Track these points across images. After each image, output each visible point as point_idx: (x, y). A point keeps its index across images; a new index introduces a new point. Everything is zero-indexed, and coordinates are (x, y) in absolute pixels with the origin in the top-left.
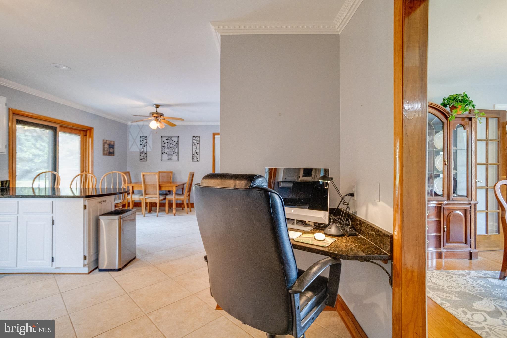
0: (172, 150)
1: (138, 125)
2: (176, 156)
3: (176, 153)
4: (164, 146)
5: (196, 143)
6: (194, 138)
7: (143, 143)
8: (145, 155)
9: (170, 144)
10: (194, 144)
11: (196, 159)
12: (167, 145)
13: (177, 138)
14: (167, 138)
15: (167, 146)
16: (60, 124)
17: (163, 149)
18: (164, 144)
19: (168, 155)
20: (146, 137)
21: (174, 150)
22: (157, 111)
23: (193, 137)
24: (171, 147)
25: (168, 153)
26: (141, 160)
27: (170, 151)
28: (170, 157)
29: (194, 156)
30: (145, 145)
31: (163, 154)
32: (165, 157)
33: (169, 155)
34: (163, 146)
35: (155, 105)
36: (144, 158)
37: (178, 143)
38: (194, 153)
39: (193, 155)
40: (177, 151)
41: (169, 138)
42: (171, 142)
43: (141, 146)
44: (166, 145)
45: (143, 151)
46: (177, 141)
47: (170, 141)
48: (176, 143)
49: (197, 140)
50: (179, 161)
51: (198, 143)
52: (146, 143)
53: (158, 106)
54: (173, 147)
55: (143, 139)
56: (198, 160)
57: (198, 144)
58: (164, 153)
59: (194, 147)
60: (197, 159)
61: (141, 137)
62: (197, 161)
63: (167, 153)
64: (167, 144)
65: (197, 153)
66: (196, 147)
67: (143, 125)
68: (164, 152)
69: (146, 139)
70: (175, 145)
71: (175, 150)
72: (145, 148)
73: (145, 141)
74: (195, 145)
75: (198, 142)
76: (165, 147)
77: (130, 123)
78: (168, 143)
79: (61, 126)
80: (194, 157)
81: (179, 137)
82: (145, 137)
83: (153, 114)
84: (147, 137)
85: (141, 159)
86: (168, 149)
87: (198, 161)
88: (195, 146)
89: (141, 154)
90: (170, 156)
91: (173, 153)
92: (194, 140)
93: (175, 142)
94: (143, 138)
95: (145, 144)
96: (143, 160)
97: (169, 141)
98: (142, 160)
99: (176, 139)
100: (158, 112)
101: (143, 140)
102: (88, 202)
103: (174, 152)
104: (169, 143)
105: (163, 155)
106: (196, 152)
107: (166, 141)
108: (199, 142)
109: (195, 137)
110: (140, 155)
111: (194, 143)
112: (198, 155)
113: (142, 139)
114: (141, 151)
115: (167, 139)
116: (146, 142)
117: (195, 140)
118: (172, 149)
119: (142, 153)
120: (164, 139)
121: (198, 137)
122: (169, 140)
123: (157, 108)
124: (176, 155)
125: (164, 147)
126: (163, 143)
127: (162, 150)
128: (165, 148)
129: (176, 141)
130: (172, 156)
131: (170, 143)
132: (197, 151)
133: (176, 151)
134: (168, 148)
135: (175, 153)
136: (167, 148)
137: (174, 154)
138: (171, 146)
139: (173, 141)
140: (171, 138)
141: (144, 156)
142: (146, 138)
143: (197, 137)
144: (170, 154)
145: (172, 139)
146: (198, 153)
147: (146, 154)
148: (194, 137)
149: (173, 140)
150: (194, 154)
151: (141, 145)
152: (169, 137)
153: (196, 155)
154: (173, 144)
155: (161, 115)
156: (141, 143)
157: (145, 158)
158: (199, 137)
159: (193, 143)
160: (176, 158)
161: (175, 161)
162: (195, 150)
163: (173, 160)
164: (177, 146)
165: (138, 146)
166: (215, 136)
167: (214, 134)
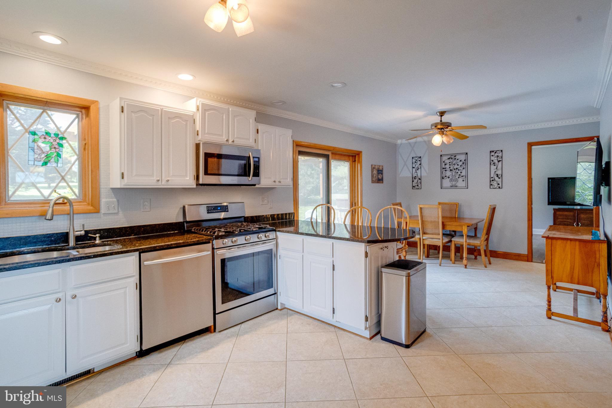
0: (457, 173)
1: (409, 143)
2: (463, 181)
3: (463, 177)
4: (445, 168)
5: (496, 161)
6: (493, 154)
7: (417, 166)
8: (419, 181)
9: (454, 164)
10: (492, 163)
11: (496, 185)
12: (449, 166)
13: (465, 155)
14: (449, 157)
15: (450, 167)
16: (331, 151)
17: (444, 172)
18: (445, 165)
19: (451, 181)
20: (419, 158)
21: (459, 173)
22: (441, 121)
23: (491, 152)
24: (454, 169)
25: (451, 177)
26: (413, 188)
27: (454, 174)
28: (454, 183)
29: (493, 180)
30: (418, 168)
31: (443, 178)
32: (447, 183)
33: (453, 180)
34: (443, 168)
35: (439, 112)
36: (418, 185)
38: (492, 176)
39: (492, 179)
40: (465, 175)
41: (453, 157)
42: (456, 161)
43: (414, 170)
44: (448, 166)
45: (416, 176)
46: (465, 160)
47: (454, 160)
48: (463, 163)
49: (498, 156)
50: (468, 188)
51: (500, 161)
52: (420, 165)
53: (442, 114)
54: (460, 168)
55: (416, 160)
56: (500, 186)
57: (499, 161)
58: (446, 178)
59: (493, 167)
60: (499, 184)
61: (413, 158)
62: (498, 187)
63: (449, 178)
64: (450, 165)
65: (497, 176)
67: (416, 143)
68: (446, 176)
69: (419, 161)
70: (461, 166)
71: (461, 172)
72: (419, 172)
73: (419, 163)
74: (494, 163)
75: (499, 160)
77: (399, 142)
78: (451, 164)
79: (332, 154)
80: (493, 181)
81: (467, 154)
82: (418, 158)
83: (436, 125)
85: (414, 187)
86: (451, 172)
87: (499, 187)
88: (495, 165)
89: (413, 180)
90: (453, 181)
91: (459, 177)
92: (493, 156)
93: (461, 161)
94: (416, 159)
95: (419, 166)
96: (417, 187)
98: (415, 188)
99: (463, 158)
100: (443, 121)
101: (415, 162)
102: (369, 248)
103: (460, 175)
104: (452, 163)
105: (443, 180)
106: (497, 174)
107: (448, 161)
108: (501, 160)
109: (495, 152)
110: (413, 181)
111: (492, 161)
112: (499, 178)
113: (414, 161)
114: (414, 176)
115: (448, 159)
116: (420, 164)
117: (494, 157)
118: (457, 171)
120: (445, 158)
121: (500, 151)
122: (452, 159)
123: (441, 116)
124: (463, 179)
125: (444, 169)
126: (443, 164)
127: (442, 173)
128: (446, 171)
129: (463, 161)
130: (457, 181)
132: (499, 172)
133: (462, 174)
134: (451, 170)
135: (462, 176)
136: (449, 170)
137: (460, 179)
138: (456, 167)
139: (459, 161)
140: (455, 156)
141: (417, 183)
142: (420, 159)
143: (497, 152)
144: (454, 178)
145: (457, 157)
146: (500, 176)
147: (419, 179)
148: (493, 152)
149: (458, 159)
150: (492, 178)
151: (414, 168)
152: (452, 155)
153: (497, 179)
154: (458, 165)
155: (448, 125)
156: (414, 166)
157: (420, 185)
158: (502, 151)
159: (491, 161)
160: (463, 184)
161: (461, 188)
162: (495, 172)
163: (459, 186)
164: (464, 167)
165: (409, 170)
166: (532, 147)
167: (531, 144)
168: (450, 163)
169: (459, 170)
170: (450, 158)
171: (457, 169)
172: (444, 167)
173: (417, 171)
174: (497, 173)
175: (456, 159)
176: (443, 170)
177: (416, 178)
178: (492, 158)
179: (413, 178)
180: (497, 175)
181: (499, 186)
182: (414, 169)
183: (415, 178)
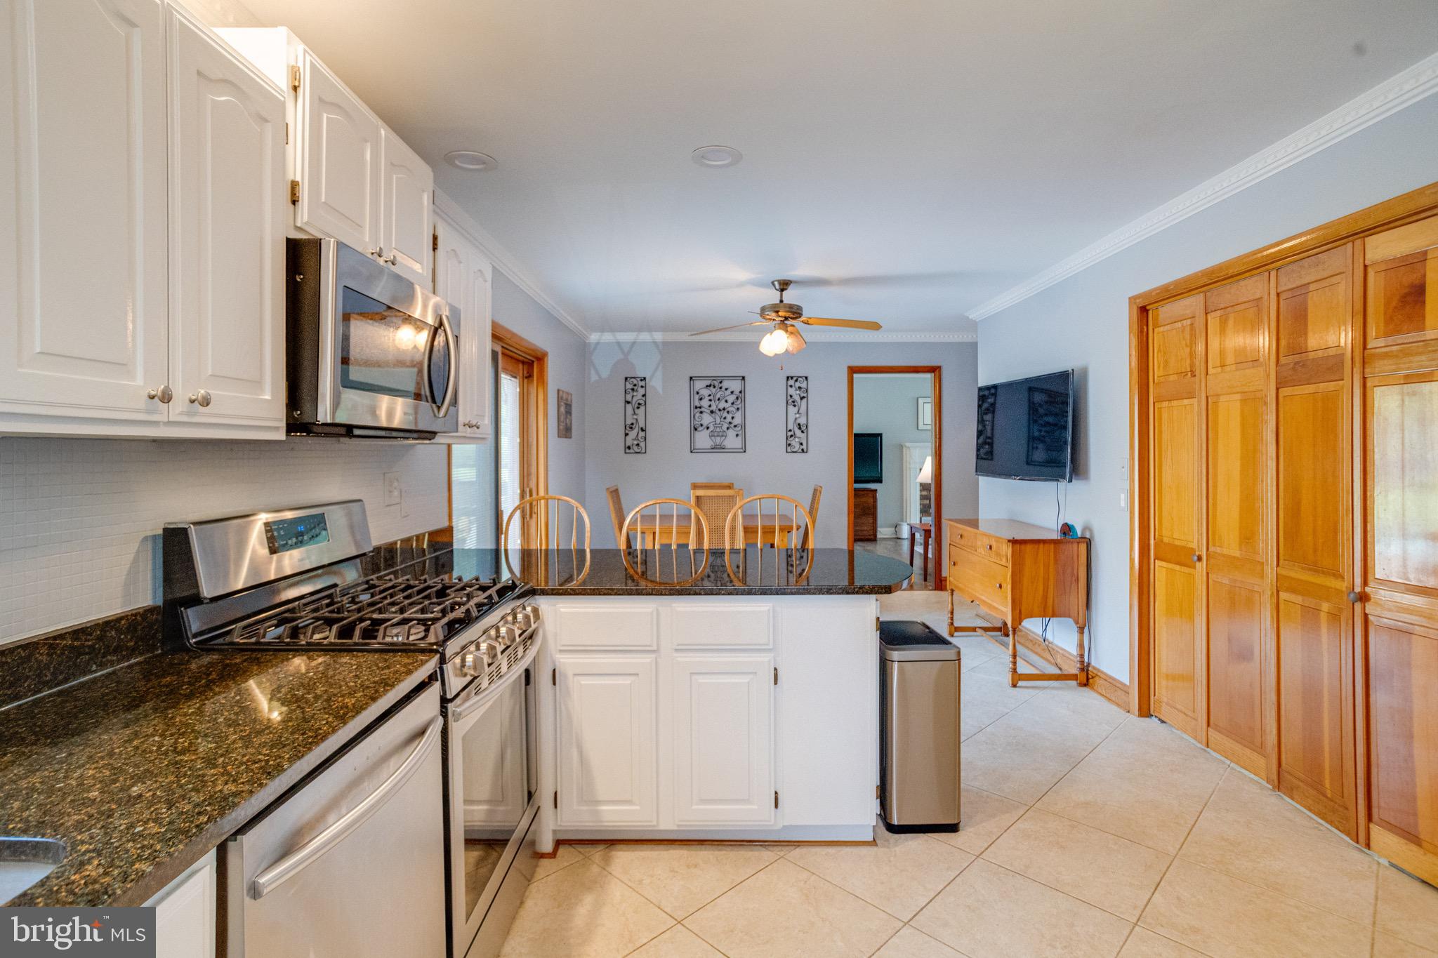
0: (725, 418)
1: (618, 344)
2: (737, 435)
3: (736, 428)
4: (700, 408)
5: (797, 398)
6: (791, 382)
7: (635, 399)
8: (641, 434)
9: (719, 399)
11: (797, 447)
12: (709, 403)
13: (740, 381)
14: (708, 383)
15: (710, 406)
17: (698, 415)
18: (701, 399)
19: (712, 435)
20: (641, 380)
21: (729, 419)
23: (788, 378)
24: (720, 410)
25: (711, 429)
26: (627, 451)
27: (718, 420)
28: (718, 439)
29: (791, 436)
30: (639, 404)
31: (696, 429)
32: (703, 439)
33: (716, 434)
34: (696, 408)
36: (638, 445)
37: (741, 396)
38: (790, 427)
39: (790, 434)
40: (740, 422)
41: (715, 383)
42: (722, 393)
43: (629, 407)
44: (705, 403)
45: (634, 422)
46: (740, 392)
47: (719, 390)
48: (737, 398)
49: (800, 388)
50: (745, 452)
51: (804, 397)
52: (644, 398)
54: (730, 409)
55: (635, 385)
56: (804, 447)
57: (802, 398)
58: (700, 428)
59: (792, 410)
60: (801, 444)
61: (626, 379)
62: (800, 450)
63: (708, 428)
64: (710, 400)
65: (800, 428)
66: (796, 409)
67: (634, 343)
68: (701, 425)
69: (642, 387)
70: (733, 404)
71: (733, 418)
72: (641, 411)
73: (642, 391)
74: (793, 402)
75: (802, 395)
76: (702, 409)
77: (594, 337)
78: (712, 397)
80: (792, 438)
81: (744, 378)
82: (639, 379)
84: (647, 380)
85: (629, 448)
86: (713, 415)
87: (803, 450)
88: (795, 406)
89: (627, 432)
90: (718, 436)
91: (728, 428)
92: (791, 386)
93: (732, 392)
94: (635, 382)
95: (641, 400)
96: (636, 449)
97: (714, 390)
98: (631, 451)
99: (735, 386)
101: (633, 390)
103: (730, 423)
104: (715, 396)
105: (696, 432)
106: (799, 424)
107: (705, 392)
108: (805, 395)
109: (795, 379)
110: (626, 435)
111: (791, 396)
112: (803, 432)
113: (629, 386)
114: (629, 422)
115: (707, 386)
116: (644, 395)
117: (794, 388)
118: (725, 414)
119: (631, 428)
120: (699, 385)
121: (804, 378)
122: (714, 387)
124: (735, 433)
125: (699, 410)
126: (697, 397)
127: (693, 417)
128: (701, 412)
129: (737, 392)
130: (724, 435)
131: (718, 396)
132: (802, 421)
133: (736, 422)
134: (712, 412)
135: (735, 426)
136: (709, 412)
137: (730, 430)
138: (722, 405)
139: (728, 392)
140: (721, 383)
141: (636, 439)
142: (642, 383)
143: (800, 379)
144: (718, 430)
145: (725, 384)
146: (803, 428)
147: (642, 430)
148: (792, 378)
149: (726, 389)
150: (790, 431)
151: (628, 402)
152: (714, 378)
153: (798, 433)
154: (726, 401)
156: (629, 398)
157: (642, 444)
158: (806, 378)
159: (789, 397)
160: (737, 443)
161: (734, 451)
162: (796, 419)
163: (729, 447)
164: (740, 406)
165: (617, 408)
166: (855, 375)
167: (853, 370)
168: (710, 395)
169: (728, 412)
170: (710, 386)
171: (726, 411)
172: (698, 405)
173: (637, 411)
174: (798, 421)
175: (723, 389)
176: (696, 411)
177: (634, 426)
178: (791, 391)
179: (628, 428)
180: (799, 426)
181: (802, 447)
182: (630, 405)
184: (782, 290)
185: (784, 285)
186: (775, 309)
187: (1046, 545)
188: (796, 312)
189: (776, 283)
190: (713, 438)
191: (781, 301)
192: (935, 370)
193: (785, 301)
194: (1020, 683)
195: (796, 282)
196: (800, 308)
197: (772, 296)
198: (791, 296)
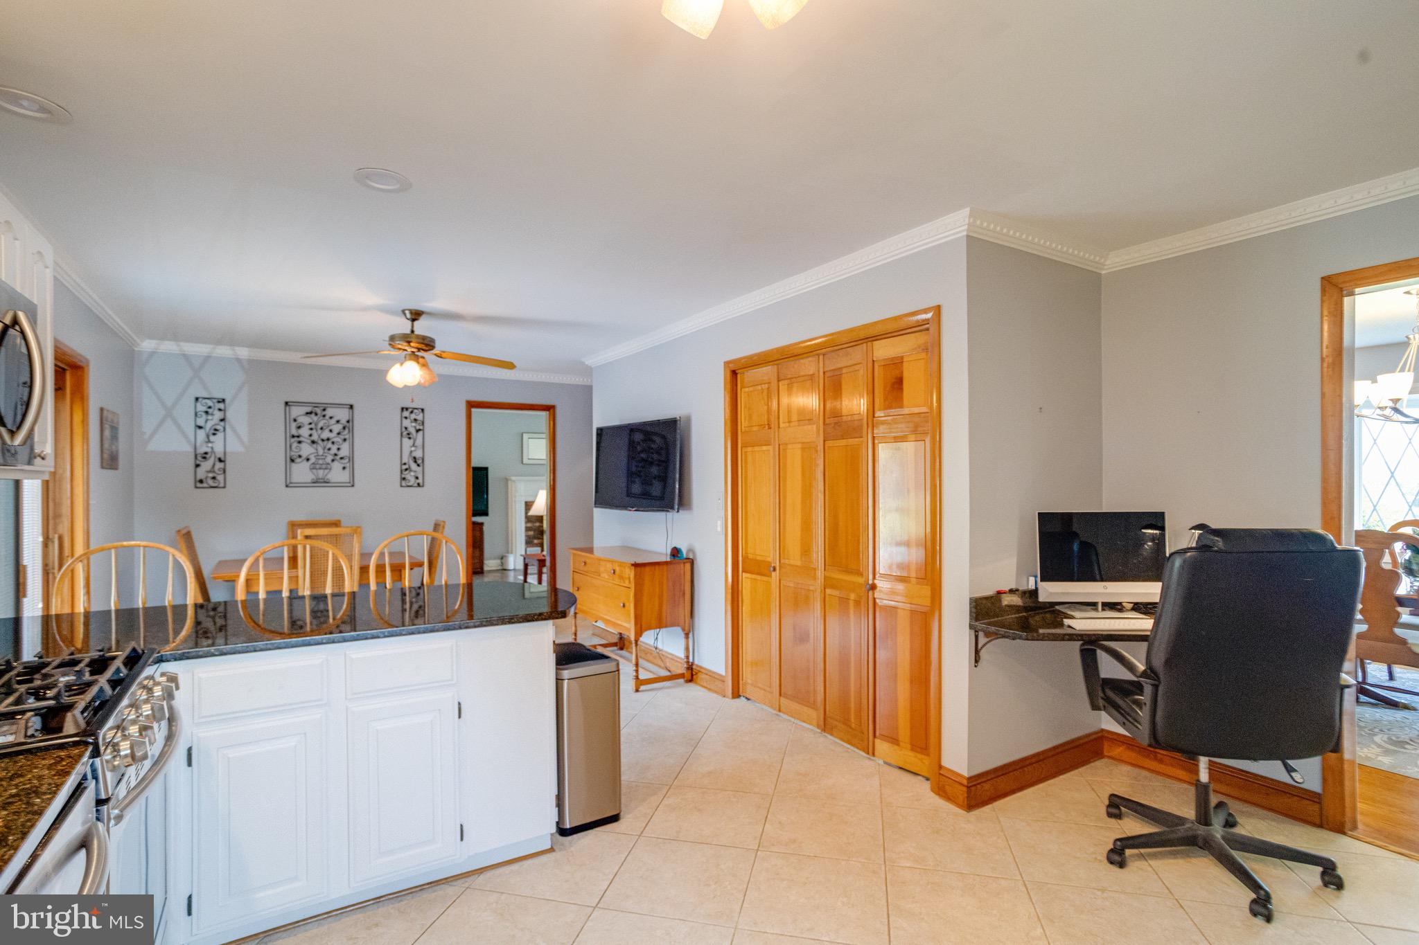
0: (329, 449)
1: (185, 356)
2: (344, 468)
3: (343, 461)
4: (298, 437)
5: (412, 431)
6: (406, 414)
7: (210, 423)
8: (219, 465)
9: (322, 428)
10: (406, 433)
11: (413, 481)
12: (310, 432)
13: (348, 410)
14: (309, 409)
15: (311, 435)
17: (295, 445)
18: (299, 427)
19: (314, 467)
20: (219, 402)
21: (334, 450)
23: (402, 409)
24: (323, 440)
25: (313, 460)
26: (199, 485)
27: (321, 452)
28: (321, 473)
29: (406, 470)
30: (216, 430)
31: (292, 461)
32: (302, 472)
33: (318, 466)
34: (293, 436)
36: (214, 478)
37: (348, 426)
38: (405, 461)
39: (404, 467)
40: (348, 455)
41: (317, 410)
42: (325, 421)
43: (201, 434)
44: (304, 432)
45: (209, 450)
46: (348, 422)
47: (322, 418)
48: (344, 428)
49: (415, 420)
50: (353, 486)
52: (222, 423)
54: (335, 440)
55: (210, 407)
56: (420, 481)
57: (418, 431)
58: (298, 460)
59: (407, 442)
60: (417, 478)
61: (197, 399)
62: (416, 485)
63: (308, 460)
64: (311, 429)
65: (415, 462)
66: (412, 441)
67: (207, 359)
68: (300, 456)
69: (220, 410)
70: (339, 434)
71: (339, 449)
72: (217, 439)
73: (218, 415)
74: (408, 434)
75: (418, 428)
76: (301, 439)
77: (147, 345)
78: (313, 426)
80: (407, 472)
81: (351, 407)
82: (215, 401)
84: (227, 401)
85: (201, 481)
86: (315, 445)
87: (418, 484)
88: (410, 438)
89: (198, 463)
90: (320, 469)
91: (333, 460)
92: (406, 418)
93: (338, 422)
94: (210, 403)
95: (218, 424)
96: (211, 483)
97: (315, 418)
98: (205, 485)
99: (343, 415)
101: (207, 412)
103: (336, 455)
104: (316, 425)
105: (293, 464)
106: (415, 458)
107: (305, 420)
108: (421, 428)
109: (410, 410)
110: (197, 466)
111: (406, 428)
112: (418, 465)
113: (201, 408)
114: (199, 451)
115: (307, 413)
116: (224, 420)
117: (408, 421)
118: (329, 445)
120: (296, 411)
121: (420, 410)
122: (316, 414)
124: (343, 466)
125: (296, 439)
126: (294, 425)
127: (288, 447)
128: (300, 442)
129: (344, 421)
130: (327, 467)
131: (321, 425)
132: (418, 454)
133: (343, 453)
134: (313, 442)
135: (341, 458)
136: (309, 441)
137: (336, 463)
138: (326, 434)
139: (333, 421)
140: (324, 410)
141: (212, 471)
142: (221, 406)
143: (415, 411)
144: (321, 462)
145: (329, 412)
146: (419, 462)
147: (220, 460)
148: (407, 409)
149: (331, 418)
150: (405, 464)
151: (200, 427)
152: (316, 405)
153: (414, 466)
154: (331, 431)
156: (201, 422)
157: (221, 478)
158: (423, 410)
159: (404, 429)
160: (344, 477)
161: (339, 485)
162: (411, 452)
163: (333, 481)
164: (347, 437)
165: (185, 436)
166: (473, 410)
167: (471, 405)
168: (310, 424)
169: (333, 443)
170: (311, 413)
171: (330, 442)
172: (296, 434)
173: (212, 438)
174: (414, 454)
175: (327, 417)
176: (293, 440)
177: (207, 456)
178: (406, 423)
179: (199, 458)
180: (415, 460)
181: (418, 481)
182: (202, 431)
183: (204, 458)
184: (413, 320)
185: (416, 315)
186: (407, 339)
187: (661, 567)
188: (427, 344)
189: (407, 312)
190: (314, 471)
191: (413, 332)
192: (550, 409)
193: (417, 332)
194: (642, 688)
195: (430, 314)
196: (433, 340)
197: (403, 326)
198: (422, 327)
